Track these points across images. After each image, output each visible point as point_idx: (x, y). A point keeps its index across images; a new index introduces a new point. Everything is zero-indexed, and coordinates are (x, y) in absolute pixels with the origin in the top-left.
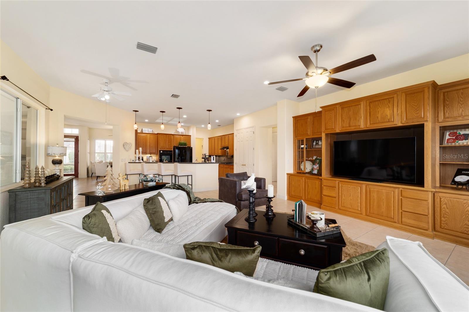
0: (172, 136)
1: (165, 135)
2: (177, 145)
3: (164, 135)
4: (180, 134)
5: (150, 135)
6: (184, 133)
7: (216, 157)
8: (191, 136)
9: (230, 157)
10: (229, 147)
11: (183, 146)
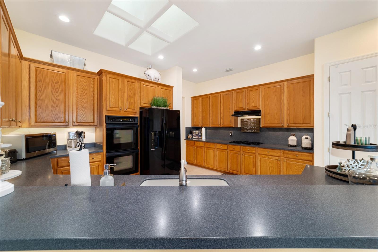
0: (136, 82)
1: (121, 79)
3: (118, 78)
5: (75, 73)
6: (160, 80)
7: (206, 129)
9: (255, 130)
10: (260, 110)
11: (163, 108)
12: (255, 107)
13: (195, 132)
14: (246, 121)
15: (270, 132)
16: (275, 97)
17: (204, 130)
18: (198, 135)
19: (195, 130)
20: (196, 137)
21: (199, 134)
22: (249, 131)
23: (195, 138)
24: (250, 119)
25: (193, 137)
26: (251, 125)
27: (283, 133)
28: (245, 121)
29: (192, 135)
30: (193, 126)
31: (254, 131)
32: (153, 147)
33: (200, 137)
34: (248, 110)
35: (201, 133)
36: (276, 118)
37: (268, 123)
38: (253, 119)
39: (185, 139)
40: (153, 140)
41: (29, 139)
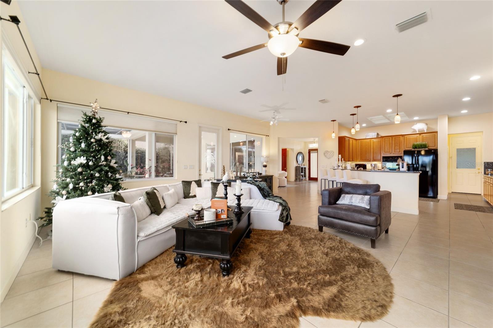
0: (401, 137)
1: (391, 138)
2: (410, 149)
3: (389, 137)
4: (418, 132)
5: (373, 139)
8: (436, 132)
11: (420, 149)
41: (356, 165)
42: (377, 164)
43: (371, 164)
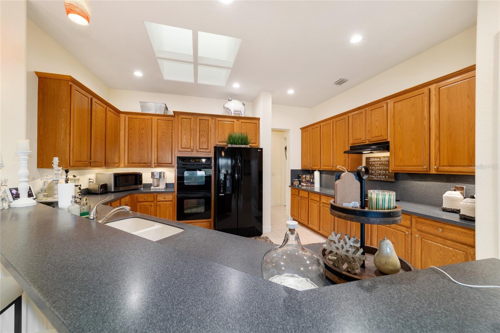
0: (210, 118)
1: (193, 118)
2: (225, 144)
3: (190, 117)
5: (157, 118)
6: (243, 113)
7: (321, 174)
8: (258, 119)
9: (387, 177)
10: (388, 142)
11: (240, 146)
12: (379, 136)
13: (305, 177)
14: (373, 162)
15: (414, 181)
16: (413, 115)
17: (317, 174)
18: (310, 181)
19: (306, 174)
20: (306, 183)
21: (311, 179)
22: (377, 178)
23: (306, 186)
24: (380, 158)
25: (302, 184)
26: (381, 168)
27: (439, 183)
28: (371, 161)
29: (300, 182)
30: (302, 169)
31: (385, 177)
32: (222, 192)
33: (313, 185)
34: (370, 143)
35: (313, 178)
36: (414, 155)
37: (401, 165)
38: (384, 157)
39: (290, 186)
40: (222, 183)
41: (117, 177)
42: (164, 173)
43: (153, 174)
